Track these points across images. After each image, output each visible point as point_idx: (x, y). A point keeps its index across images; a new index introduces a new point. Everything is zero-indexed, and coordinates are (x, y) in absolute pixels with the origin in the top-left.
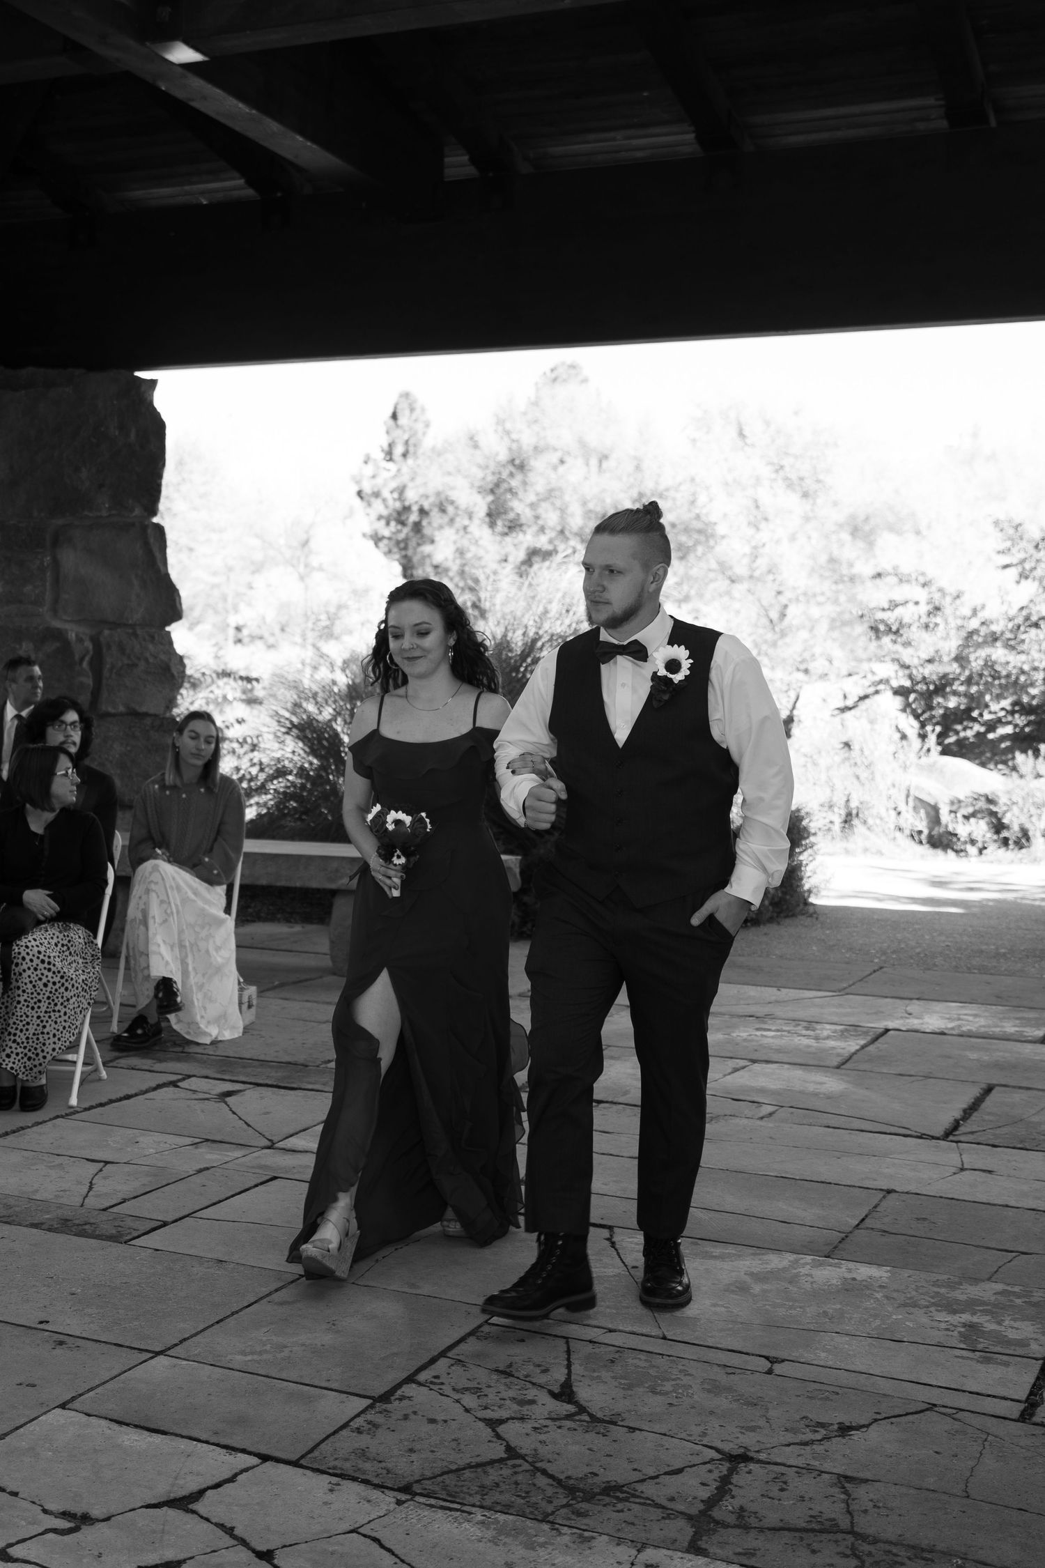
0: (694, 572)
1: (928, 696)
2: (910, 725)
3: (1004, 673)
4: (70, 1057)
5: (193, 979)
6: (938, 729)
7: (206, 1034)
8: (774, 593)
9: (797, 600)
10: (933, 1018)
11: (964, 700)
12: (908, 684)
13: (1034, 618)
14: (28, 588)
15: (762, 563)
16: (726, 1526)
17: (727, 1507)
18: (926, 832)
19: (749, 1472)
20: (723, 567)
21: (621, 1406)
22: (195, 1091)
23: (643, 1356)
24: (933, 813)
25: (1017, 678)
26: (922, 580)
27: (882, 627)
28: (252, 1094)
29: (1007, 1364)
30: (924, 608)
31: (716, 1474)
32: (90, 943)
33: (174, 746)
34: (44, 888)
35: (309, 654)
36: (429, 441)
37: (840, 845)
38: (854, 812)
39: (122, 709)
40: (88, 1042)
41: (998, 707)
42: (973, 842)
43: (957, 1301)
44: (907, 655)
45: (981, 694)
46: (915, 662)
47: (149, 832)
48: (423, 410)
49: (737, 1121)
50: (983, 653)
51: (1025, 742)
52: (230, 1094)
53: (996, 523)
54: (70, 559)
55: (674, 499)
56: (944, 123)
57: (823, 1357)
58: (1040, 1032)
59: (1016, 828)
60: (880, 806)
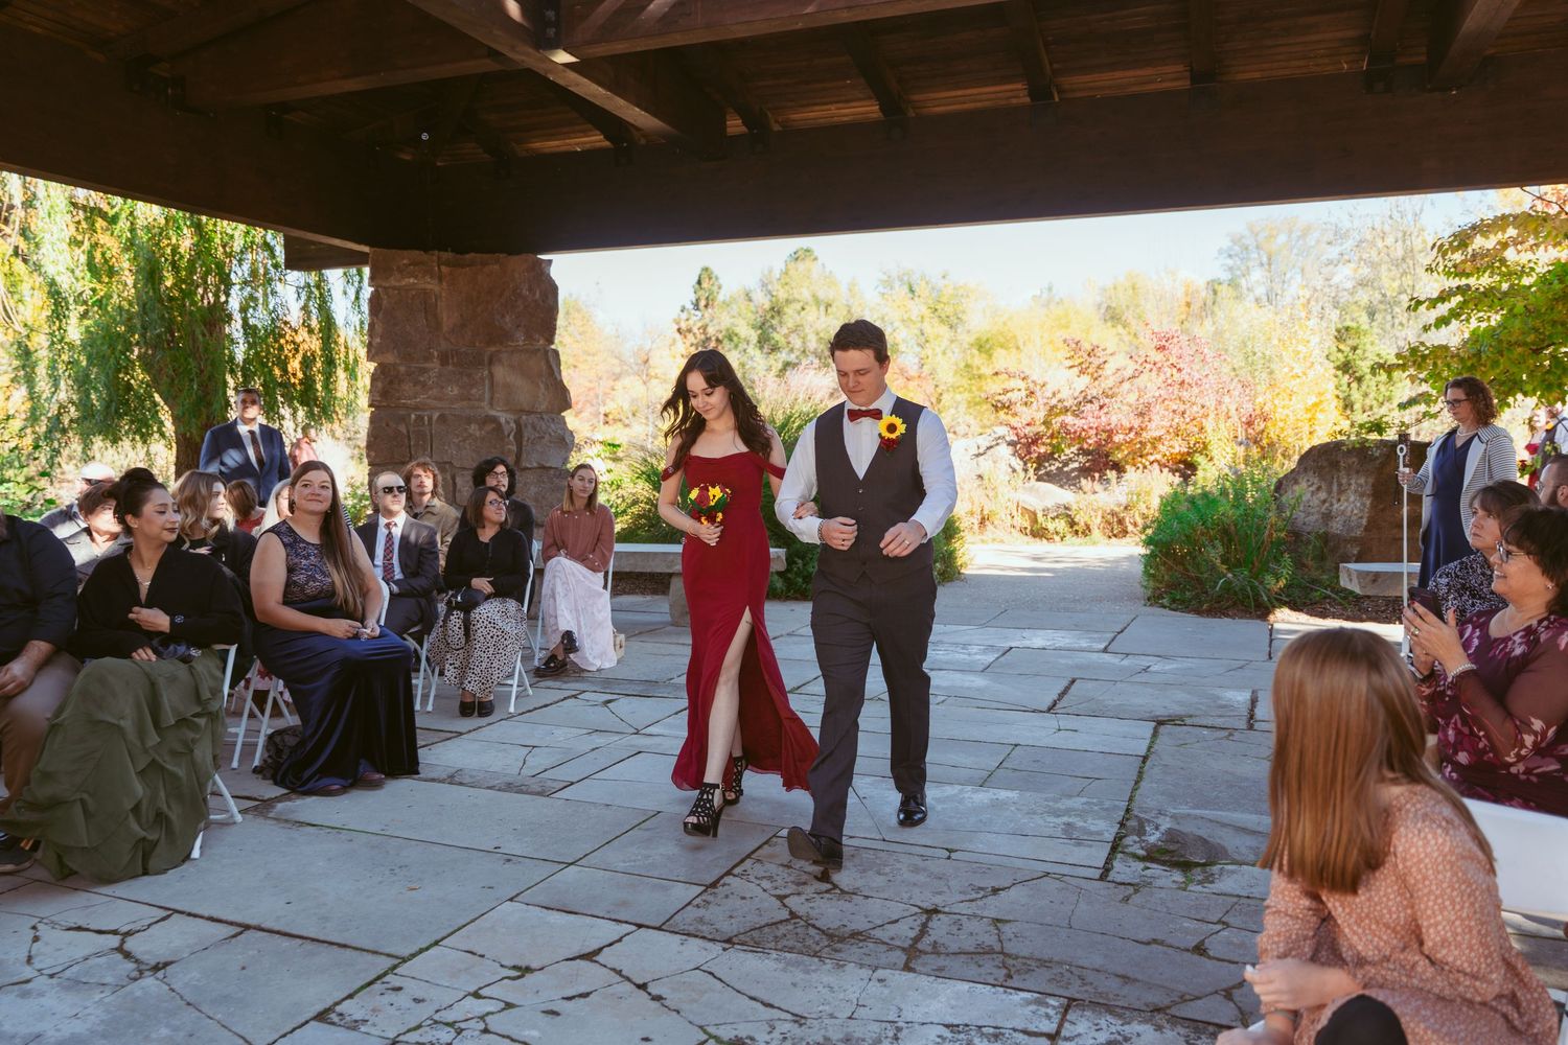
1: (1028, 446)
2: (1018, 464)
3: (1072, 431)
4: (509, 682)
5: (584, 631)
6: (1034, 466)
7: (592, 664)
8: (933, 387)
9: (948, 390)
10: (1038, 639)
11: (1049, 448)
12: (1015, 439)
13: (1089, 398)
14: (474, 391)
15: (926, 369)
16: (926, 953)
18: (1029, 528)
19: (939, 920)
20: (902, 372)
21: (859, 883)
22: (588, 701)
23: (871, 852)
24: (1032, 517)
25: (1080, 434)
26: (1022, 376)
27: (999, 405)
28: (624, 701)
29: (1091, 846)
30: (1023, 393)
32: (520, 609)
33: (568, 486)
35: (651, 429)
36: (721, 297)
37: (978, 537)
38: (986, 517)
39: (535, 465)
40: (520, 673)
41: (1069, 451)
42: (1057, 533)
43: (1059, 809)
44: (1014, 422)
46: (1020, 425)
47: (555, 540)
48: (717, 278)
50: (1059, 419)
51: (1085, 472)
52: (610, 701)
53: (1065, 341)
54: (500, 372)
56: (1028, 100)
57: (981, 847)
58: (1102, 646)
59: (1082, 524)
60: (1001, 514)
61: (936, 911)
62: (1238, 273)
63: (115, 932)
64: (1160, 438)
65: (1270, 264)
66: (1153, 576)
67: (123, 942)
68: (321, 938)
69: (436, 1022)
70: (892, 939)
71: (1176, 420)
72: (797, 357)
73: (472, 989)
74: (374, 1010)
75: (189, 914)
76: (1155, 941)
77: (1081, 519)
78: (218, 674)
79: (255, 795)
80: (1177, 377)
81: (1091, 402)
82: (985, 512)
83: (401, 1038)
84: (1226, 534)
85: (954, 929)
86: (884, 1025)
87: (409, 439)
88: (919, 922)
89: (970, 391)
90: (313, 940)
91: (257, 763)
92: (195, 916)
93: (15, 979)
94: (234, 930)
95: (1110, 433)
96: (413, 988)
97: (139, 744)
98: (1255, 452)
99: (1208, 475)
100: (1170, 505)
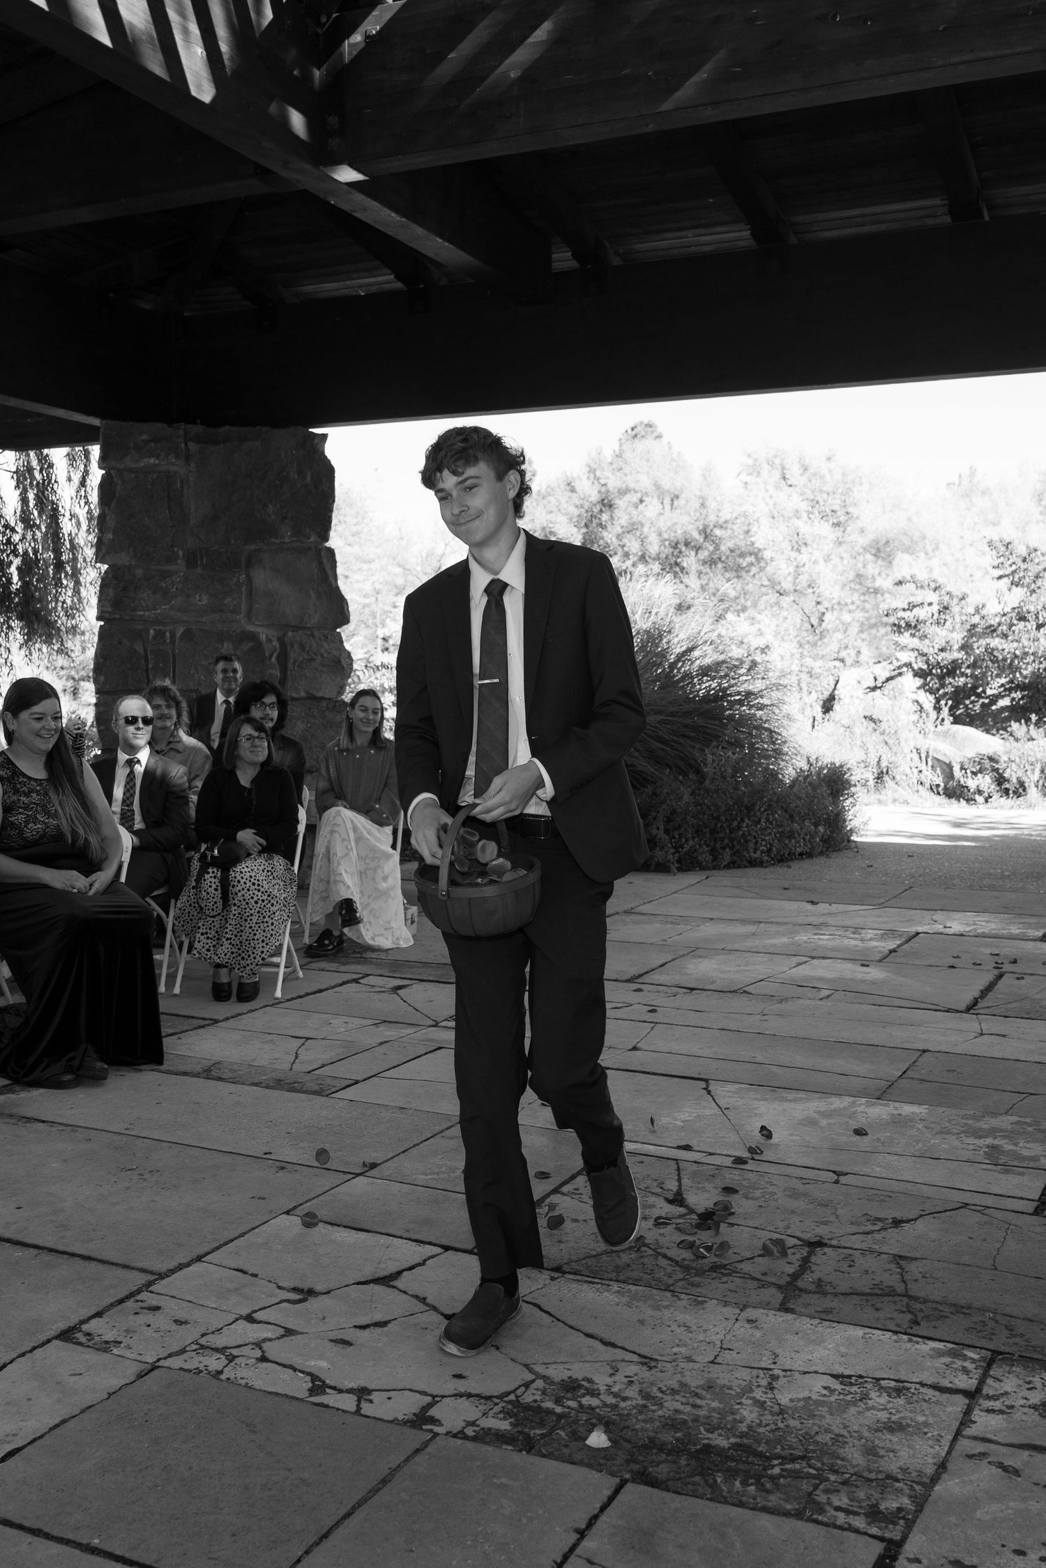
0: (750, 587)
1: (942, 676)
2: (927, 700)
3: (1000, 657)
4: (275, 960)
5: (367, 899)
6: (950, 702)
8: (814, 603)
9: (833, 609)
11: (970, 680)
12: (925, 667)
13: (1024, 613)
14: (229, 600)
15: (804, 580)
16: (808, 1292)
17: (807, 1280)
18: (942, 785)
19: (824, 1254)
20: (773, 583)
22: (373, 986)
24: (947, 770)
25: (1012, 661)
26: (933, 585)
27: (903, 624)
28: (417, 988)
29: (1022, 1174)
30: (935, 608)
31: (798, 1256)
32: (289, 870)
33: (348, 718)
34: (251, 828)
37: (874, 797)
38: (885, 770)
39: (303, 694)
40: (289, 951)
41: (998, 684)
42: (980, 792)
43: (982, 1129)
44: (924, 646)
46: (931, 650)
47: (331, 784)
49: (801, 1002)
50: (983, 642)
51: (1018, 713)
52: (401, 988)
53: (990, 544)
54: (261, 577)
55: (732, 529)
56: (948, 219)
59: (1015, 781)
60: (905, 764)
68: (61, 1248)
69: (202, 1347)
73: (245, 1312)
74: (127, 1331)
77: (1012, 774)
81: (1026, 619)
82: (884, 764)
83: (161, 1363)
87: (147, 661)
89: (863, 609)
90: (51, 1250)
96: (173, 1308)
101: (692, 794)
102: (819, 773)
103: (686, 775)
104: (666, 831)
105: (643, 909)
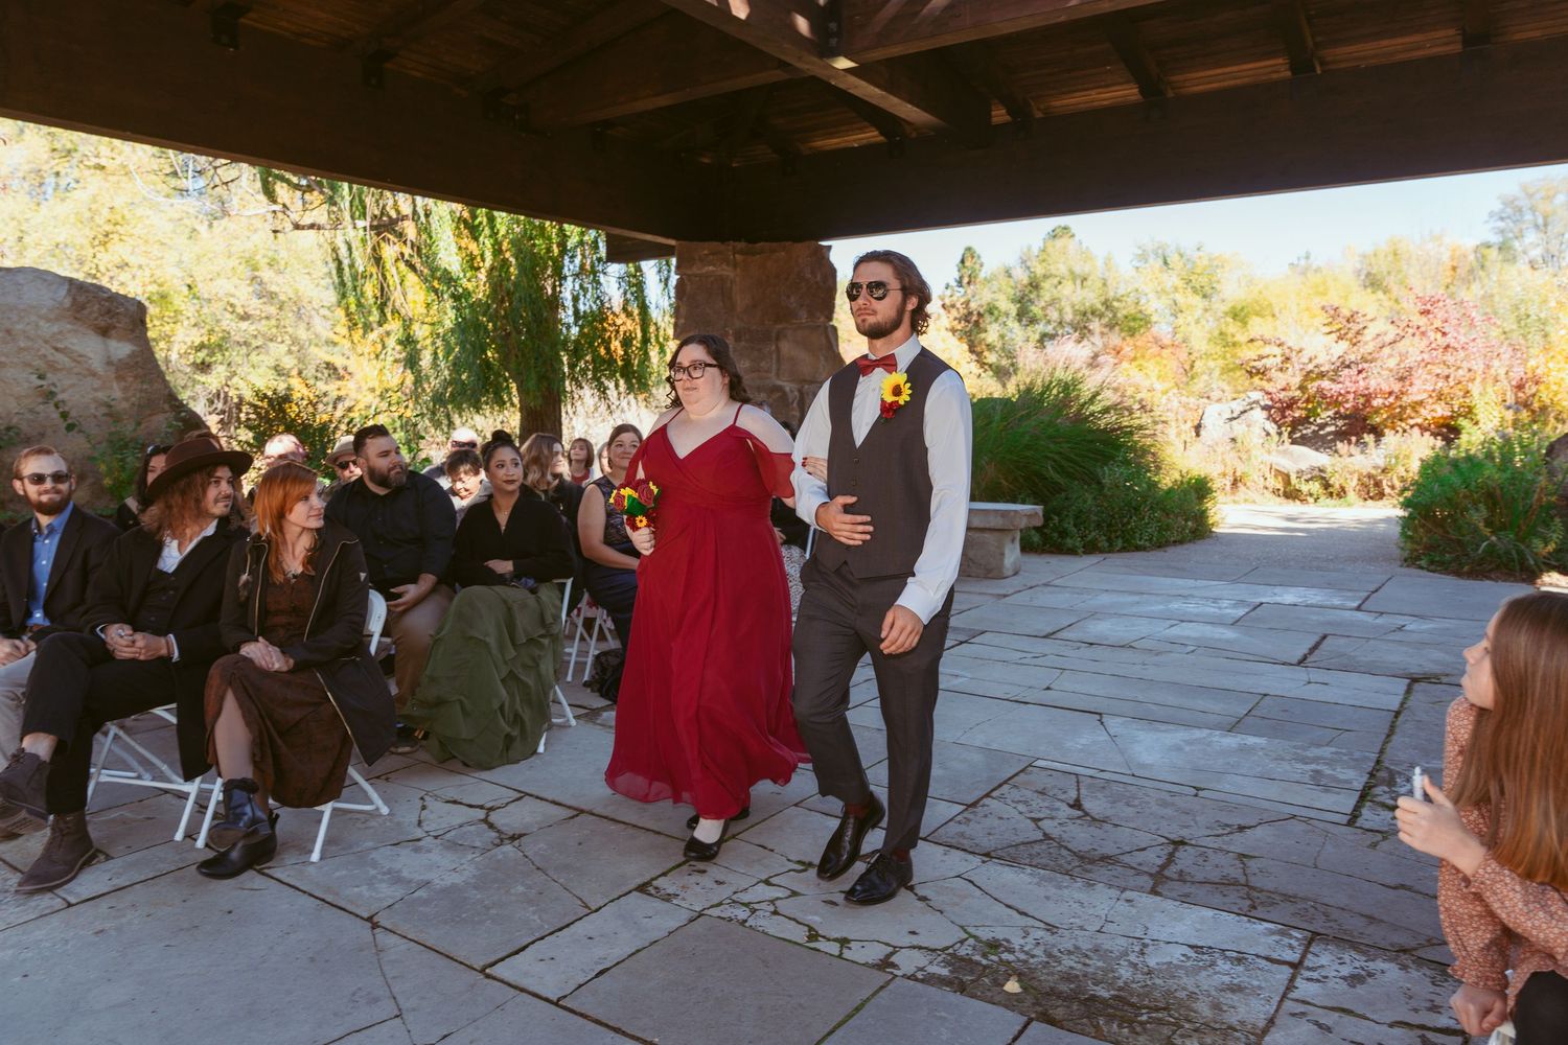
0: (1138, 343)
1: (1282, 411)
2: (1272, 428)
3: (1329, 396)
6: (1289, 430)
8: (1186, 354)
9: (1200, 358)
10: (1289, 596)
11: (1304, 412)
12: (1270, 403)
13: (1347, 363)
14: (763, 364)
15: (1179, 337)
16: (1172, 880)
18: (1282, 490)
19: (1185, 851)
20: (1156, 340)
21: (1109, 813)
23: (1120, 785)
24: (1286, 478)
25: (1337, 398)
26: (1278, 343)
27: (1253, 371)
29: (1338, 793)
30: (1279, 359)
36: (982, 275)
37: (1230, 498)
38: (1238, 479)
41: (1325, 415)
42: (1311, 495)
43: (1308, 758)
44: (1269, 387)
45: (1315, 408)
46: (1275, 390)
50: (1316, 384)
51: (1341, 435)
53: (1323, 308)
54: (786, 347)
55: (1126, 301)
56: (1289, 73)
57: (1227, 787)
58: (1355, 604)
59: (1337, 486)
60: (1254, 475)
61: (1182, 843)
62: (1511, 235)
63: (481, 807)
64: (1421, 403)
65: (1546, 225)
66: (1411, 537)
67: (487, 815)
68: (641, 825)
69: (734, 902)
70: (1140, 864)
71: (1440, 384)
72: (1054, 329)
73: (764, 877)
74: (683, 887)
75: (537, 798)
76: (1403, 886)
77: (1336, 481)
78: (558, 602)
79: (585, 704)
80: (1442, 341)
81: (1349, 367)
82: (1238, 474)
83: (705, 912)
84: (1491, 498)
85: (1200, 860)
86: (1131, 940)
88: (1166, 852)
89: (1225, 358)
90: (634, 826)
91: (586, 678)
92: (542, 799)
93: (410, 838)
94: (571, 813)
95: (1368, 398)
96: (715, 871)
97: (499, 656)
98: (1525, 415)
99: (1472, 439)
100: (1429, 468)
101: (1095, 498)
102: (1189, 483)
103: (1089, 485)
104: (1075, 525)
105: (1057, 582)
